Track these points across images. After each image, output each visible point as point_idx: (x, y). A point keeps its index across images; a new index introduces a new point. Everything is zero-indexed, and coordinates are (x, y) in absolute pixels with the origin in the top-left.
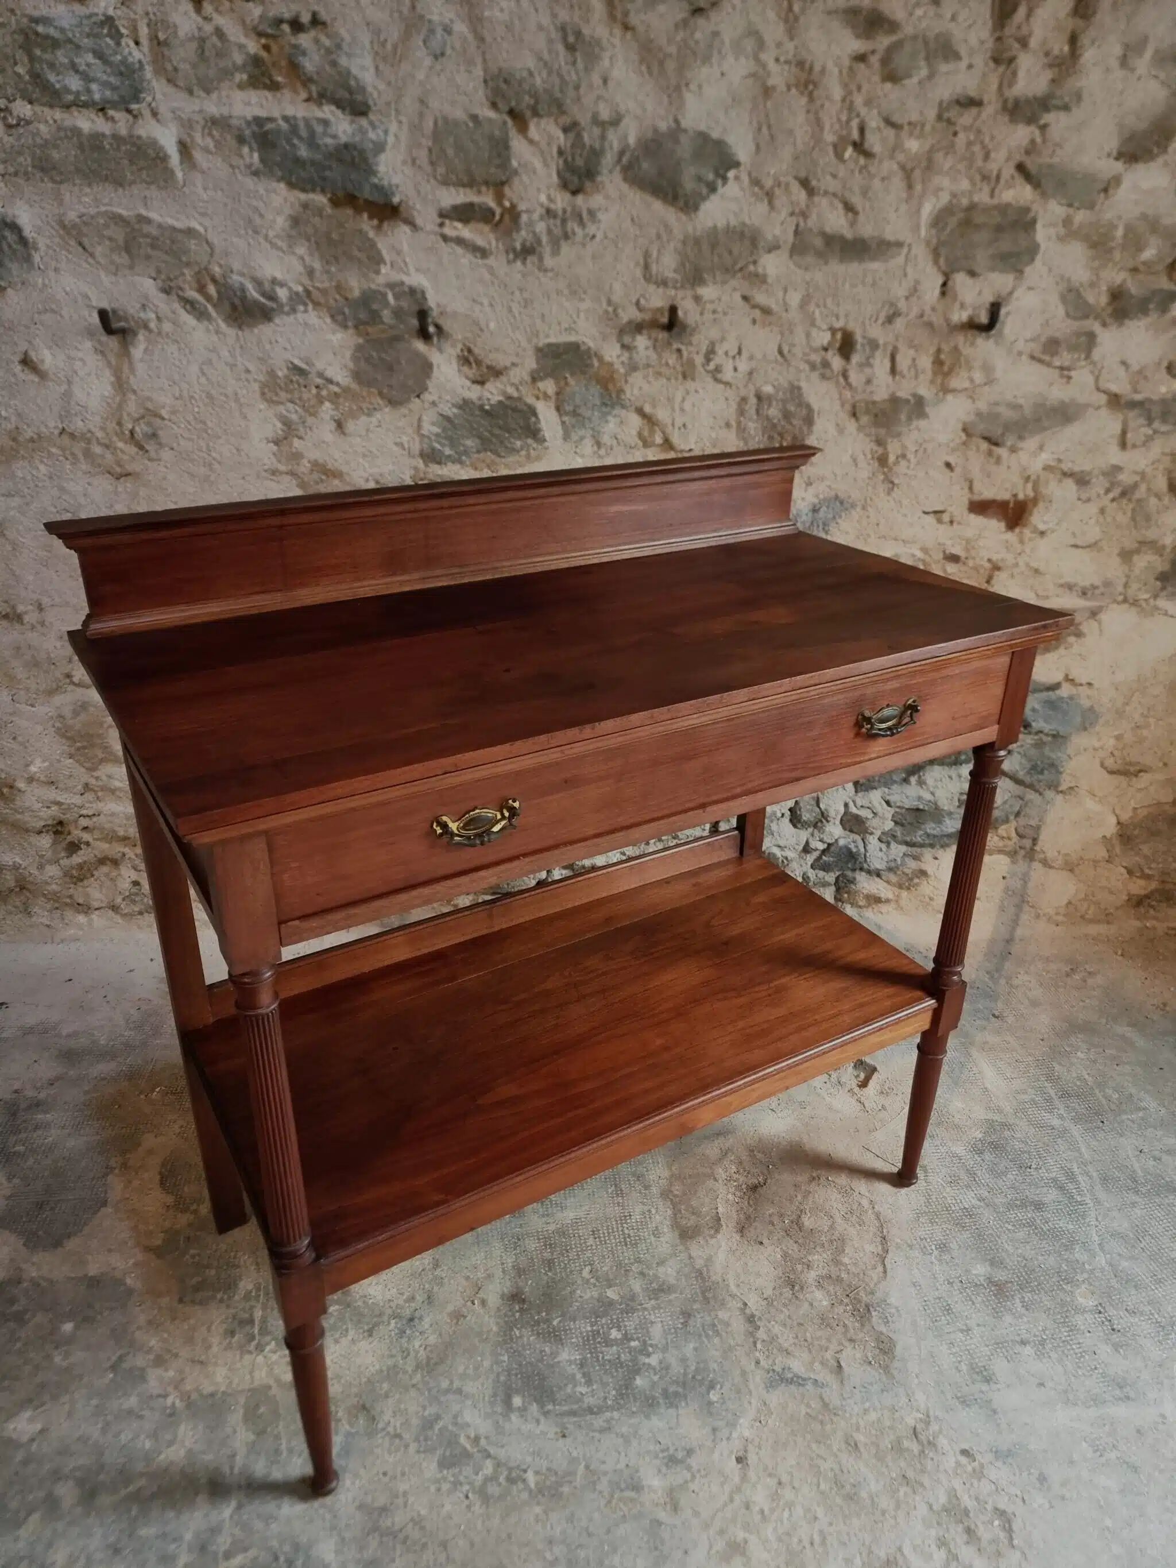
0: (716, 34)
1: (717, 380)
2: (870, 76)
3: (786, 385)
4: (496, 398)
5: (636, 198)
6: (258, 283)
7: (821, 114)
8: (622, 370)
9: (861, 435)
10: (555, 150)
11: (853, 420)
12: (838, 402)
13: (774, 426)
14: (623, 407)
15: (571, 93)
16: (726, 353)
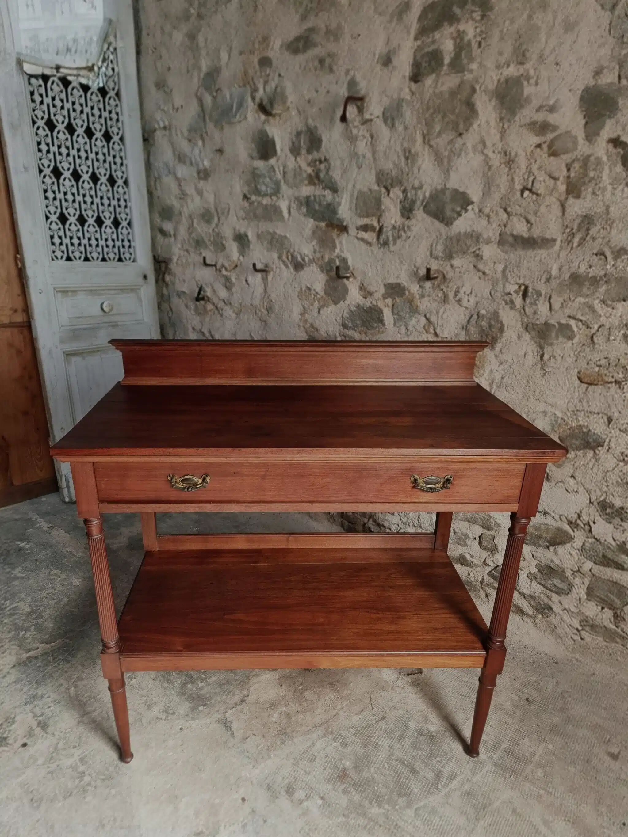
0: (464, 144)
1: (461, 306)
2: (542, 155)
3: (492, 310)
4: (368, 304)
5: (429, 220)
6: (301, 255)
7: (514, 176)
8: (418, 297)
9: (533, 342)
10: (399, 200)
11: (527, 334)
12: (520, 323)
13: (484, 331)
14: (419, 314)
15: (405, 177)
16: (465, 293)
